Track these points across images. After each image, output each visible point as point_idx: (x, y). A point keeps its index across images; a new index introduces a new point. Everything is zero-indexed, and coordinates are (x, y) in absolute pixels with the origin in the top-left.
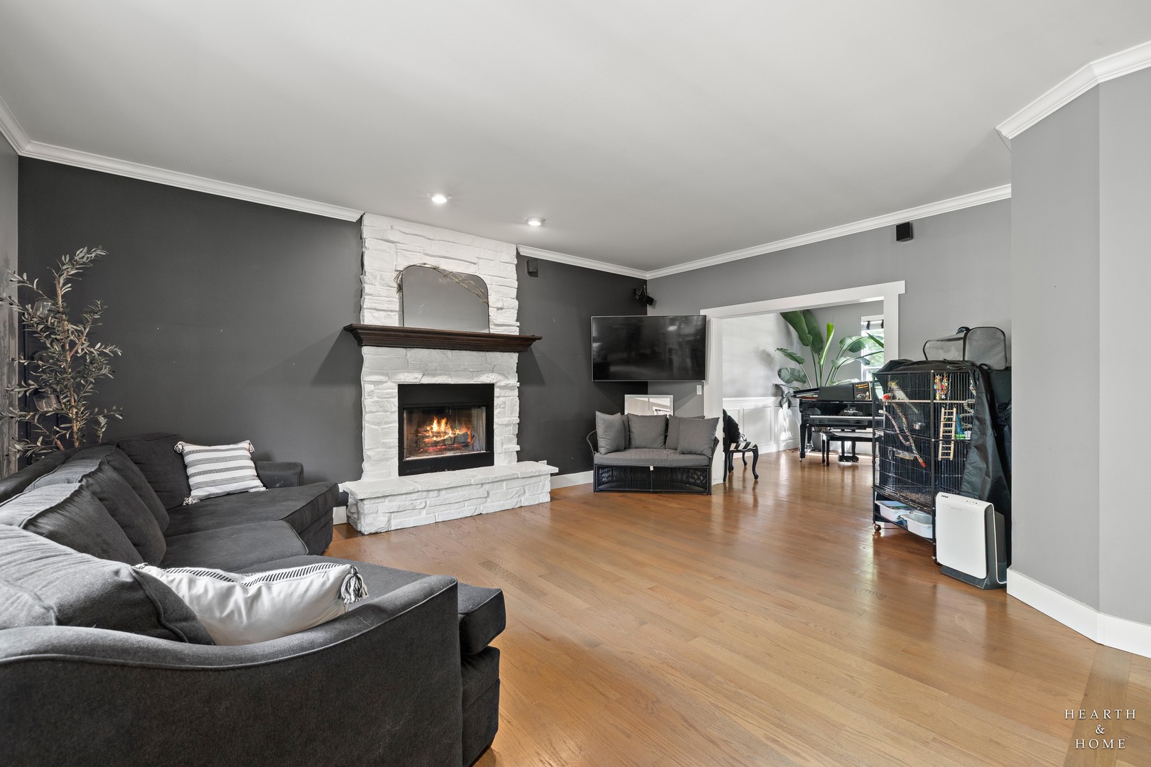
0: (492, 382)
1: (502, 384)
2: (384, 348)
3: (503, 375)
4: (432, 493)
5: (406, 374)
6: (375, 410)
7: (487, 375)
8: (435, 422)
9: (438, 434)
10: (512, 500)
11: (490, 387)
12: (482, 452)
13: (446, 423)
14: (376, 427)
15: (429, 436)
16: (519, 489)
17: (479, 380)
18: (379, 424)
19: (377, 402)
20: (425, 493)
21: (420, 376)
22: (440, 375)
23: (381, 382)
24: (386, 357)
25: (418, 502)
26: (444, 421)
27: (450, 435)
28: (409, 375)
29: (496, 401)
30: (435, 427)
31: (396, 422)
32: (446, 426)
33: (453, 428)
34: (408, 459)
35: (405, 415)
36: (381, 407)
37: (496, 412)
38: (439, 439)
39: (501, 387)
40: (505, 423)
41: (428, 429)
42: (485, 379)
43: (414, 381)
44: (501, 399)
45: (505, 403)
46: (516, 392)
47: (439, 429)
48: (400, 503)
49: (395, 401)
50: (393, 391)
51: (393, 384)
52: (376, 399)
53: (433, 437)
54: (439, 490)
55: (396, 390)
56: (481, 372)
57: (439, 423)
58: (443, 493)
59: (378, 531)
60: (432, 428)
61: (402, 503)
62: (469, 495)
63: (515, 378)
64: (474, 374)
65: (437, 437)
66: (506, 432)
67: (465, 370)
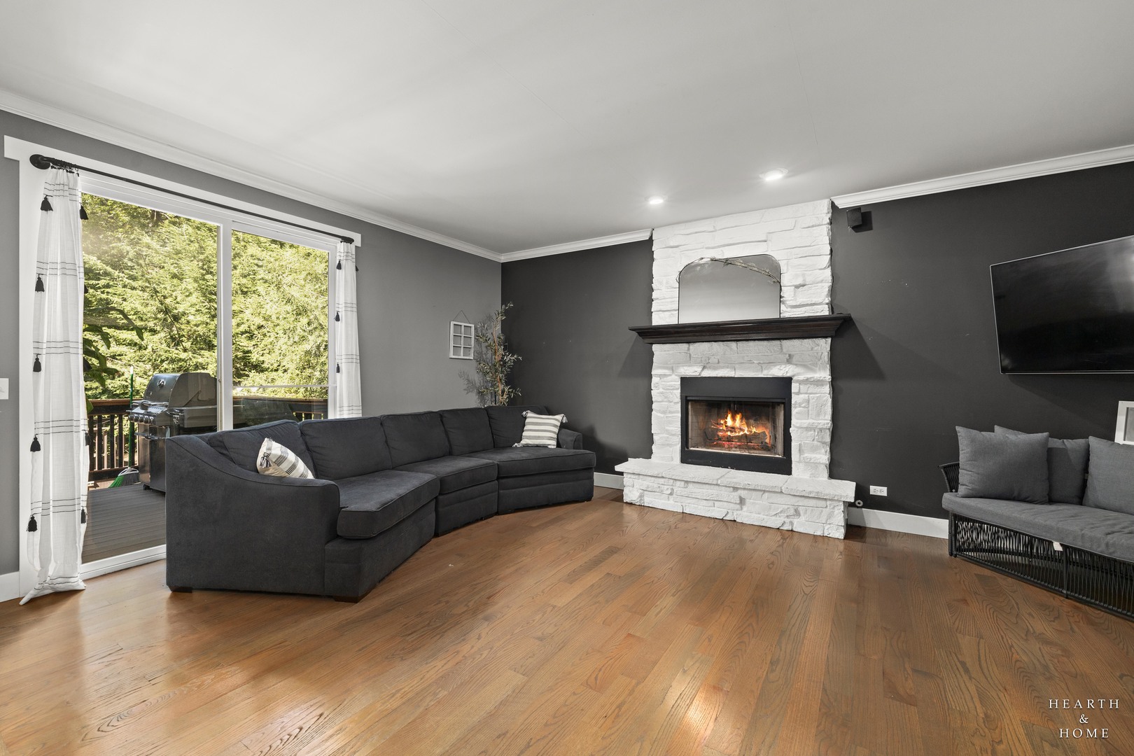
0: (788, 375)
1: (801, 378)
2: (668, 345)
3: (805, 366)
4: (678, 483)
5: (686, 368)
6: (660, 400)
7: (778, 367)
8: (729, 416)
9: (733, 429)
10: (778, 518)
11: (787, 382)
12: (777, 456)
13: (742, 419)
14: (662, 415)
15: (723, 430)
16: (786, 507)
17: (770, 373)
18: (664, 412)
19: (662, 393)
20: (672, 481)
21: (699, 369)
22: (723, 368)
23: (665, 375)
24: (671, 352)
25: (666, 487)
26: (738, 417)
27: (746, 432)
28: (689, 368)
29: (794, 399)
30: (729, 422)
31: (678, 413)
32: (741, 422)
33: (748, 425)
34: (691, 449)
35: (690, 407)
36: (666, 397)
37: (794, 411)
38: (733, 434)
39: (800, 382)
40: (805, 426)
41: (722, 422)
42: (779, 371)
43: (694, 374)
44: (802, 396)
45: (808, 401)
46: (827, 389)
47: (734, 424)
48: (648, 483)
49: (678, 392)
50: (676, 383)
51: (677, 377)
52: (661, 390)
53: (727, 431)
54: (687, 482)
55: (679, 383)
56: (771, 363)
57: (734, 418)
58: (691, 486)
59: (633, 502)
60: (726, 422)
61: (651, 484)
62: (718, 496)
63: (824, 369)
64: (764, 366)
65: (731, 432)
66: (807, 437)
67: (750, 362)
